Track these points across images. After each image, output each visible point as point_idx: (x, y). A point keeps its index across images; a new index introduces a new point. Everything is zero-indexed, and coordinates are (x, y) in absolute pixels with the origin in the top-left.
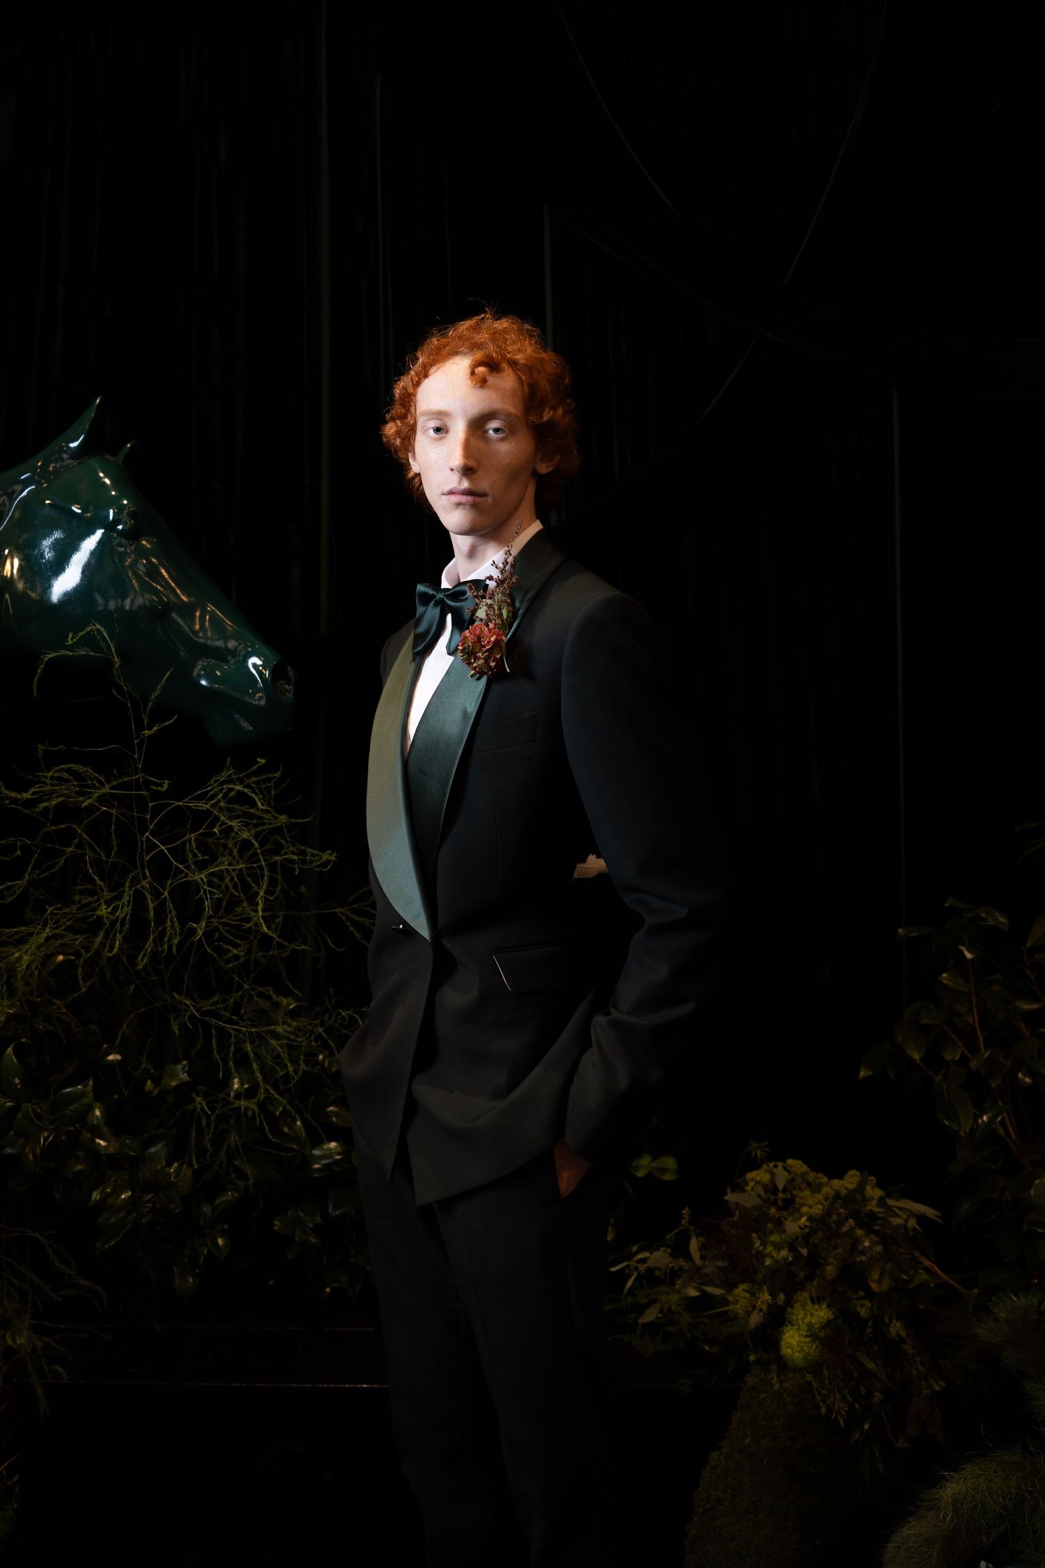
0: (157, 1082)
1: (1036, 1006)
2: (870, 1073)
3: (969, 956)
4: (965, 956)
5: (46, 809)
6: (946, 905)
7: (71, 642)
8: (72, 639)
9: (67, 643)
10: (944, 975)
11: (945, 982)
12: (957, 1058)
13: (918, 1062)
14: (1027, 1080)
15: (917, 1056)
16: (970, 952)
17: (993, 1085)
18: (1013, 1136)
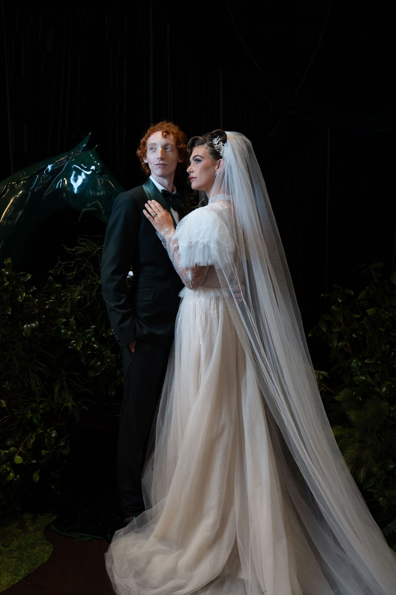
0: (106, 334)
1: (359, 316)
2: (311, 335)
3: (340, 301)
4: (339, 301)
5: (79, 254)
6: (334, 287)
7: (89, 206)
8: (89, 205)
9: (87, 206)
10: (333, 307)
11: (333, 308)
12: (337, 331)
13: (325, 332)
14: (355, 336)
15: (324, 330)
16: (340, 300)
17: (345, 337)
18: (350, 352)
